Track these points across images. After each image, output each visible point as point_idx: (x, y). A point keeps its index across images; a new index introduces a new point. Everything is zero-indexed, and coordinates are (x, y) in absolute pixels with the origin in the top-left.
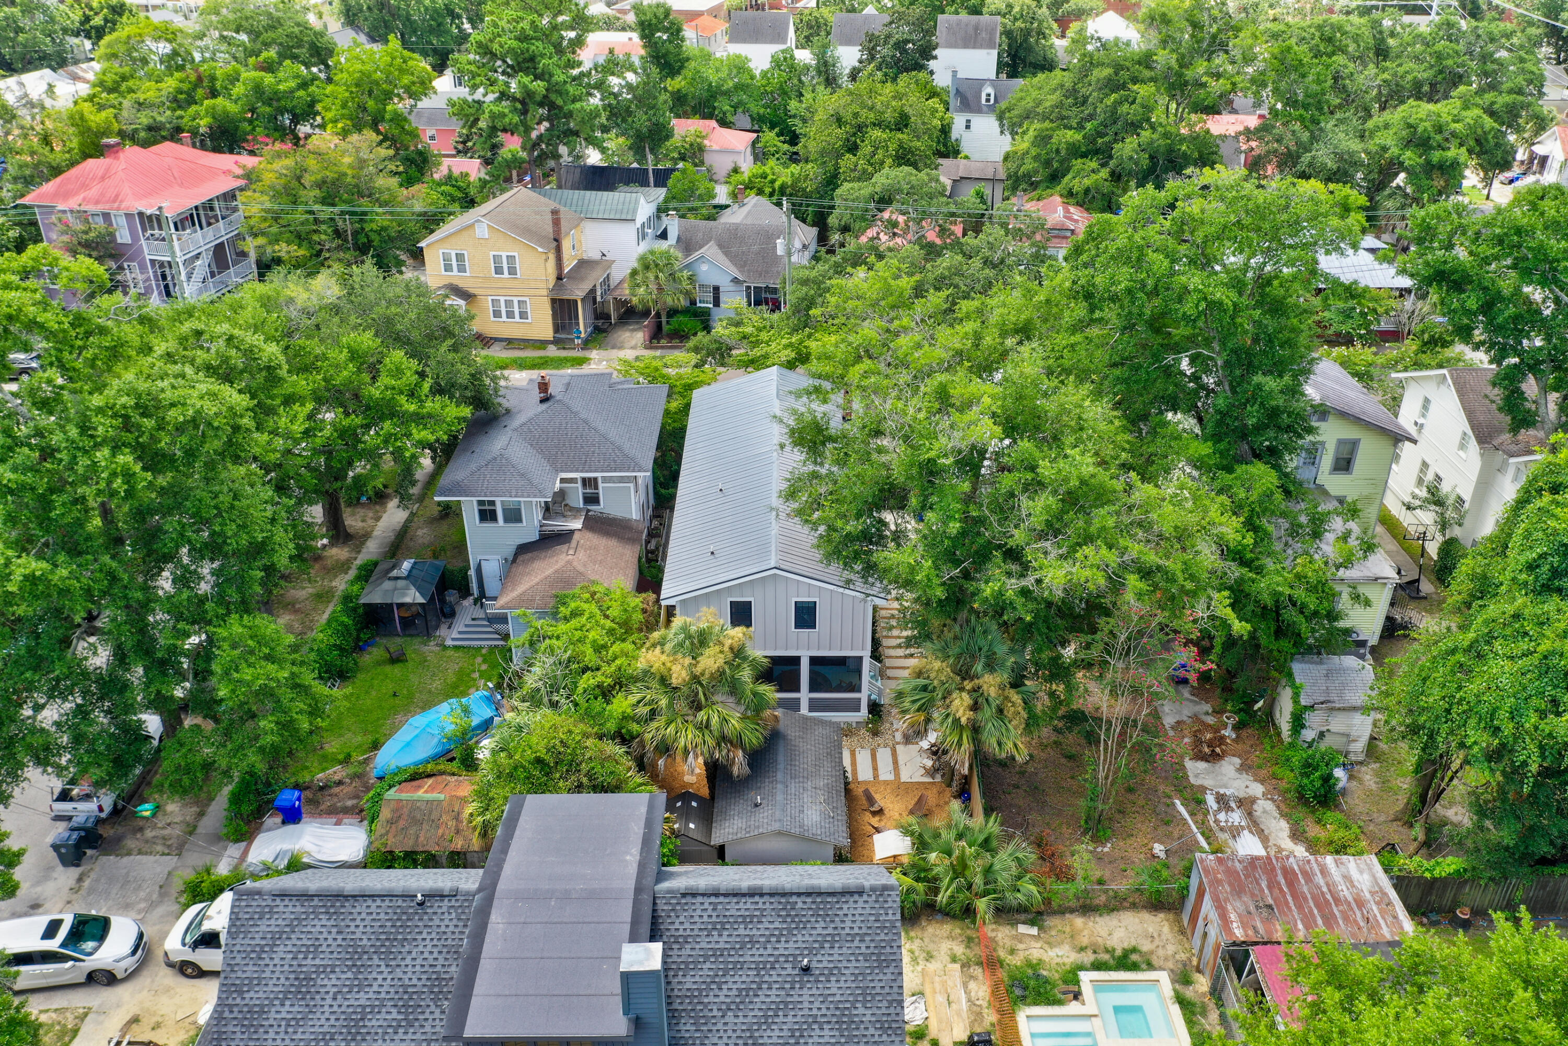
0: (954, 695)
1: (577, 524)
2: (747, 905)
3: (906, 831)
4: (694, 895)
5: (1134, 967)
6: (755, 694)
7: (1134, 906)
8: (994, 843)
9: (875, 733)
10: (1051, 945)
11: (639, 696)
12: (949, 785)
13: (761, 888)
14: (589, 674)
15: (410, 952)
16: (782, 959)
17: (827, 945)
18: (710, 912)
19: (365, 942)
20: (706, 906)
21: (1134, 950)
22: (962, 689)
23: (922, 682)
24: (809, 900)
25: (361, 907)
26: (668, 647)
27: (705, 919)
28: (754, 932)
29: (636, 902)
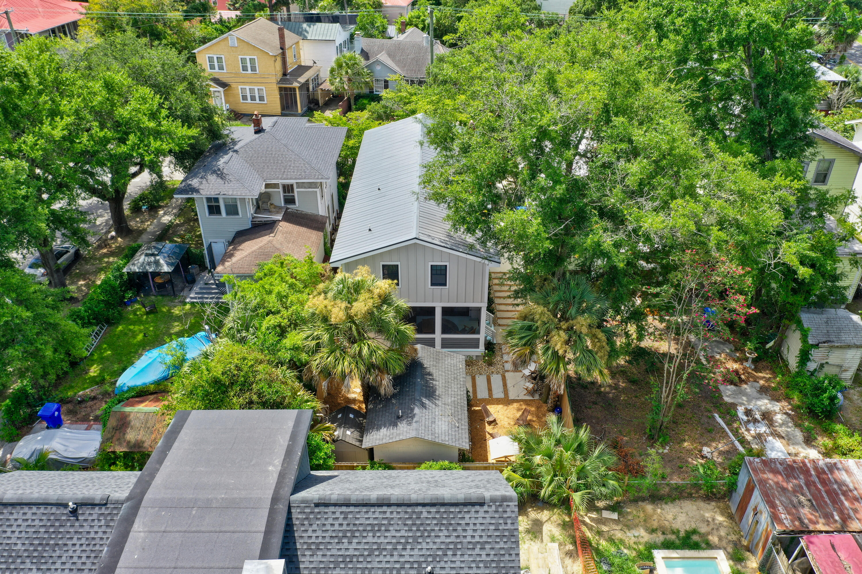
0: (553, 333)
1: (279, 217)
2: (376, 513)
3: (516, 438)
4: (327, 505)
5: (696, 546)
6: (398, 331)
7: (690, 496)
8: (586, 448)
9: (490, 364)
10: (629, 528)
11: (309, 333)
12: (546, 402)
13: (389, 499)
14: (271, 316)
15: (60, 557)
16: (407, 566)
17: (450, 553)
18: (340, 521)
19: (19, 547)
20: (338, 515)
21: (694, 532)
22: (559, 328)
23: (527, 323)
24: (433, 510)
25: (17, 514)
26: (330, 295)
27: (337, 527)
28: (382, 540)
29: (272, 512)
